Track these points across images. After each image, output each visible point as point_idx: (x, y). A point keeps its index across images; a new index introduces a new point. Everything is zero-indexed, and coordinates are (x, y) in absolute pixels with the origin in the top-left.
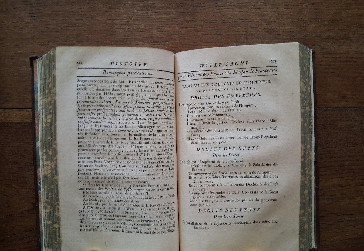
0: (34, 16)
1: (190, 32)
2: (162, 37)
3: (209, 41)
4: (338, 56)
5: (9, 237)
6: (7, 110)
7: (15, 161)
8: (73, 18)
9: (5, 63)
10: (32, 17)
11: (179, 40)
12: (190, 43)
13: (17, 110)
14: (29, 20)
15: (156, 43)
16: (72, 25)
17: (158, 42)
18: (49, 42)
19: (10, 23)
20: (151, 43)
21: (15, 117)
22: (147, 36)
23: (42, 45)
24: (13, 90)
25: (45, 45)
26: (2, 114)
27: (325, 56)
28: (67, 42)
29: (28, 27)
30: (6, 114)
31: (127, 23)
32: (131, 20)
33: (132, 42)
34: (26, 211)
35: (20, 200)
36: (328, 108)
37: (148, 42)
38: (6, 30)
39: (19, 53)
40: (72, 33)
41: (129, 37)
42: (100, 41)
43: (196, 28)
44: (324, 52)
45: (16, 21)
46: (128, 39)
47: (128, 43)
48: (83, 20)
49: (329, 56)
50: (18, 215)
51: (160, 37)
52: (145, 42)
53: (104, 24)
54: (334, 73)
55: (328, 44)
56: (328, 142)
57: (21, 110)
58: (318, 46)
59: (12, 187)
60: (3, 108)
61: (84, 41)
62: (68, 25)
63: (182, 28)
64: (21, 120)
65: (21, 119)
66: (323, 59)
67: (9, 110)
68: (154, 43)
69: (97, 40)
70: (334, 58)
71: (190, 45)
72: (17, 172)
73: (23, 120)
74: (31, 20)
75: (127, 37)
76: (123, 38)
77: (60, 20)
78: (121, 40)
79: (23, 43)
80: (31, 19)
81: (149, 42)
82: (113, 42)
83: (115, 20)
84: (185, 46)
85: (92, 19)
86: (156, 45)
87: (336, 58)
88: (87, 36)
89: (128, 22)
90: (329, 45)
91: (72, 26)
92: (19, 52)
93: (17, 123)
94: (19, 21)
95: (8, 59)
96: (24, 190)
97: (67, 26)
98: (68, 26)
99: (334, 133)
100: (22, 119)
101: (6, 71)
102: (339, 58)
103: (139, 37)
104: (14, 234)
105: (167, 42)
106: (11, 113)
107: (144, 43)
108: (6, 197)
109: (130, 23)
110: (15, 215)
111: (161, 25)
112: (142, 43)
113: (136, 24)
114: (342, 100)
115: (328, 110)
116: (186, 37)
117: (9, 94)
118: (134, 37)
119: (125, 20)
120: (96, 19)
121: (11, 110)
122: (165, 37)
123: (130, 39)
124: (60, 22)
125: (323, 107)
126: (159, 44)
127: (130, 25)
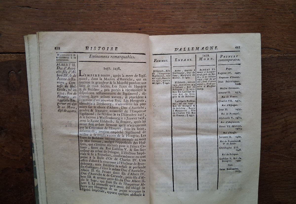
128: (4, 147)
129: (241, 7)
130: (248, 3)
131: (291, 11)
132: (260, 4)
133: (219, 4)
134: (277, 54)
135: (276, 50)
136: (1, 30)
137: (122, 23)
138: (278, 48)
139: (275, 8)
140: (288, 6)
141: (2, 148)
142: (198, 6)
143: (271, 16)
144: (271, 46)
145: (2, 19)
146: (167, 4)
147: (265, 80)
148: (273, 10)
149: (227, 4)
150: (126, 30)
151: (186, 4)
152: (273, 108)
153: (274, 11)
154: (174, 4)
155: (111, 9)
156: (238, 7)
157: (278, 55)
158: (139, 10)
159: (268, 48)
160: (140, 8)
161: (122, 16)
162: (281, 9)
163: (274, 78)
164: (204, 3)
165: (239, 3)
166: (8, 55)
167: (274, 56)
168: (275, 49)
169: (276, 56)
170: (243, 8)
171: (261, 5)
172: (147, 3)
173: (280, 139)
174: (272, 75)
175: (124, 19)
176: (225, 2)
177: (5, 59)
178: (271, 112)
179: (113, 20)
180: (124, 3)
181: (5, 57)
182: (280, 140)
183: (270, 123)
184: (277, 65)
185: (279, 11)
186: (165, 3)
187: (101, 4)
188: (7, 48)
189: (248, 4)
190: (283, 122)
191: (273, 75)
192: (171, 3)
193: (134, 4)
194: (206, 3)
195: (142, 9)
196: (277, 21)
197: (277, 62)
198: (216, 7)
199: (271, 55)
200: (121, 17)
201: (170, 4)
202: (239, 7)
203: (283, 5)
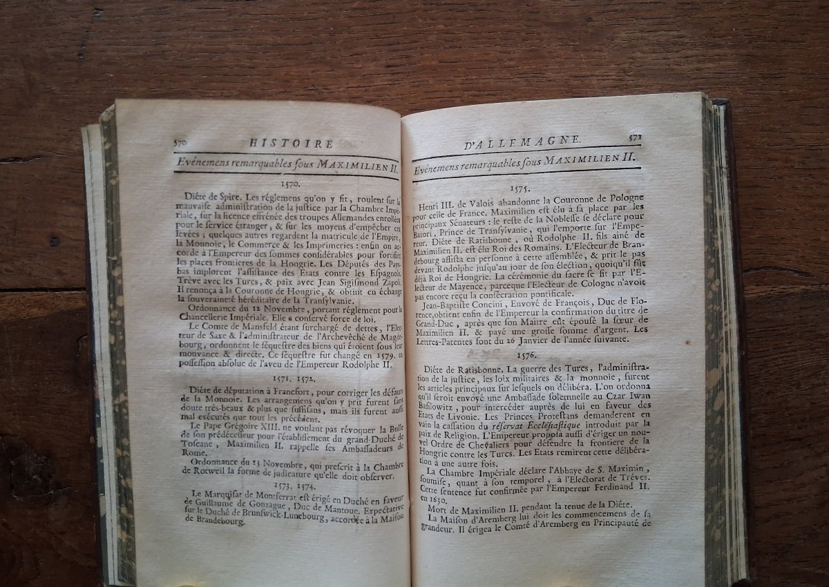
128: (62, 533)
132: (748, 146)
134: (801, 284)
135: (796, 275)
136: (61, 230)
138: (803, 268)
139: (792, 157)
141: (59, 536)
143: (781, 177)
144: (782, 263)
145: (64, 201)
147: (766, 358)
148: (786, 161)
152: (793, 437)
153: (789, 165)
157: (804, 287)
159: (775, 268)
162: (808, 158)
163: (793, 353)
166: (76, 294)
167: (792, 291)
168: (796, 272)
169: (796, 290)
173: (815, 525)
174: (787, 345)
177: (70, 303)
178: (787, 448)
181: (68, 299)
182: (814, 527)
183: (786, 481)
184: (801, 317)
185: (804, 163)
188: (74, 277)
190: (822, 477)
191: (790, 343)
196: (798, 191)
197: (801, 308)
199: (782, 287)
203: (814, 148)
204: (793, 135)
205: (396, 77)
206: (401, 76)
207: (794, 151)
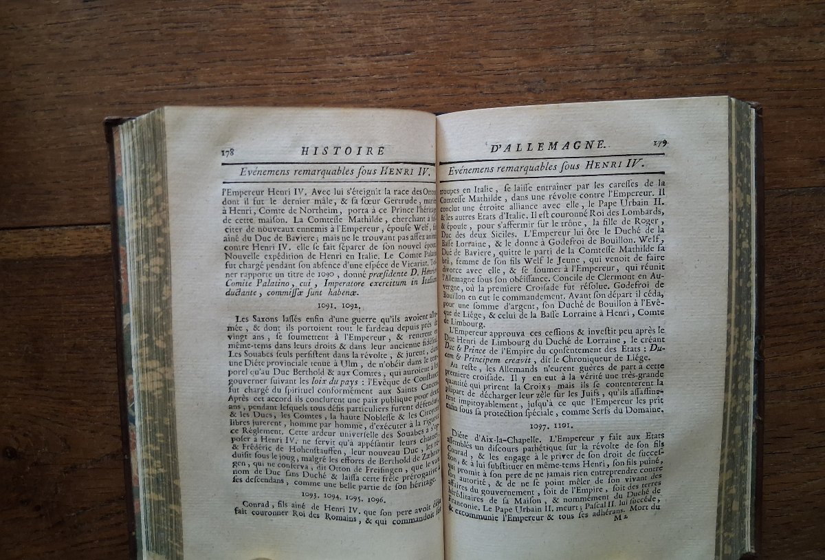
0: (96, 8)
1: (461, 26)
2: (396, 42)
3: (506, 46)
4: (808, 68)
5: (73, 514)
6: (48, 230)
7: (75, 344)
8: (185, 8)
9: (35, 121)
10: (91, 9)
11: (435, 47)
12: (462, 53)
13: (72, 228)
14: (84, 18)
15: (383, 58)
16: (185, 24)
17: (387, 54)
18: (133, 67)
19: (41, 27)
20: (372, 59)
21: (69, 245)
22: (362, 42)
23: (117, 75)
24: (58, 182)
25: (126, 74)
26: (39, 240)
27: (778, 68)
28: (177, 64)
29: (82, 33)
30: (47, 240)
31: (312, 13)
32: (323, 5)
33: (328, 59)
34: (108, 455)
35: (92, 432)
36: (790, 190)
37: (365, 56)
38: (34, 43)
39: (66, 96)
40: (186, 44)
41: (320, 47)
42: (253, 60)
43: (474, 17)
44: (776, 58)
45: (54, 22)
46: (318, 50)
47: (318, 60)
48: (211, 11)
49: (786, 68)
50: (90, 467)
51: (391, 42)
52: (358, 57)
53: (260, 19)
54: (800, 106)
55: (785, 39)
56: (789, 267)
57: (80, 228)
58: (761, 46)
59: (73, 404)
60: (39, 225)
61: (214, 62)
62: (175, 25)
63: (441, 19)
64: (83, 252)
65: (82, 248)
66: (774, 77)
67: (53, 229)
68: (377, 57)
69: (247, 58)
70: (799, 71)
71: (461, 57)
72: (81, 370)
73: (86, 251)
74: (88, 18)
75: (316, 47)
76: (307, 48)
77: (156, 12)
78: (301, 54)
79: (73, 71)
80: (88, 15)
81: (367, 54)
82: (283, 61)
83: (284, 6)
84: (450, 60)
85: (230, 8)
86: (384, 62)
87: (805, 71)
88: (223, 48)
89: (315, 10)
90: (788, 41)
91: (186, 27)
92: (66, 93)
93: (74, 258)
94: (61, 21)
95: (42, 111)
96: (99, 410)
97: (173, 28)
98: (176, 28)
99: (802, 247)
100: (84, 249)
101: (40, 139)
102: (810, 71)
103: (343, 45)
104: (84, 509)
105: (409, 54)
106: (58, 235)
107: (354, 59)
108: (60, 426)
109: (319, 13)
110: (84, 466)
111: (394, 15)
112: (349, 59)
113: (334, 16)
114: (820, 168)
115: (790, 193)
116: (452, 40)
117: (49, 193)
118: (331, 46)
119: (309, 7)
120: (242, 6)
121: (57, 229)
122: (403, 42)
123: (321, 50)
124: (157, 19)
125: (776, 189)
126: (391, 60)
127: (321, 19)
129: (388, 87)
130: (405, 75)
131: (526, 86)
132: (439, 74)
133: (328, 81)
137: (75, 145)
139: (480, 83)
140: (518, 73)
142: (273, 90)
143: (471, 103)
146: (191, 88)
148: (475, 87)
149: (350, 81)
150: (86, 161)
151: (242, 85)
153: (478, 90)
154: (208, 87)
155: (45, 110)
156: (379, 87)
158: (117, 108)
160: (120, 103)
161: (73, 127)
162: (497, 83)
164: (290, 81)
165: (381, 77)
170: (393, 89)
171: (443, 77)
172: (138, 89)
175: (81, 133)
176: (344, 76)
179: (53, 137)
180: (78, 92)
185: (492, 88)
186: (186, 86)
187: (18, 100)
189: (406, 77)
192: (200, 84)
193: (102, 93)
194: (294, 82)
195: (124, 103)
198: (322, 91)
200: (71, 130)
201: (198, 88)
202: (385, 87)
203: (502, 72)
204: (481, 61)
205: (94, 11)
206: (99, 10)
207: (483, 77)
